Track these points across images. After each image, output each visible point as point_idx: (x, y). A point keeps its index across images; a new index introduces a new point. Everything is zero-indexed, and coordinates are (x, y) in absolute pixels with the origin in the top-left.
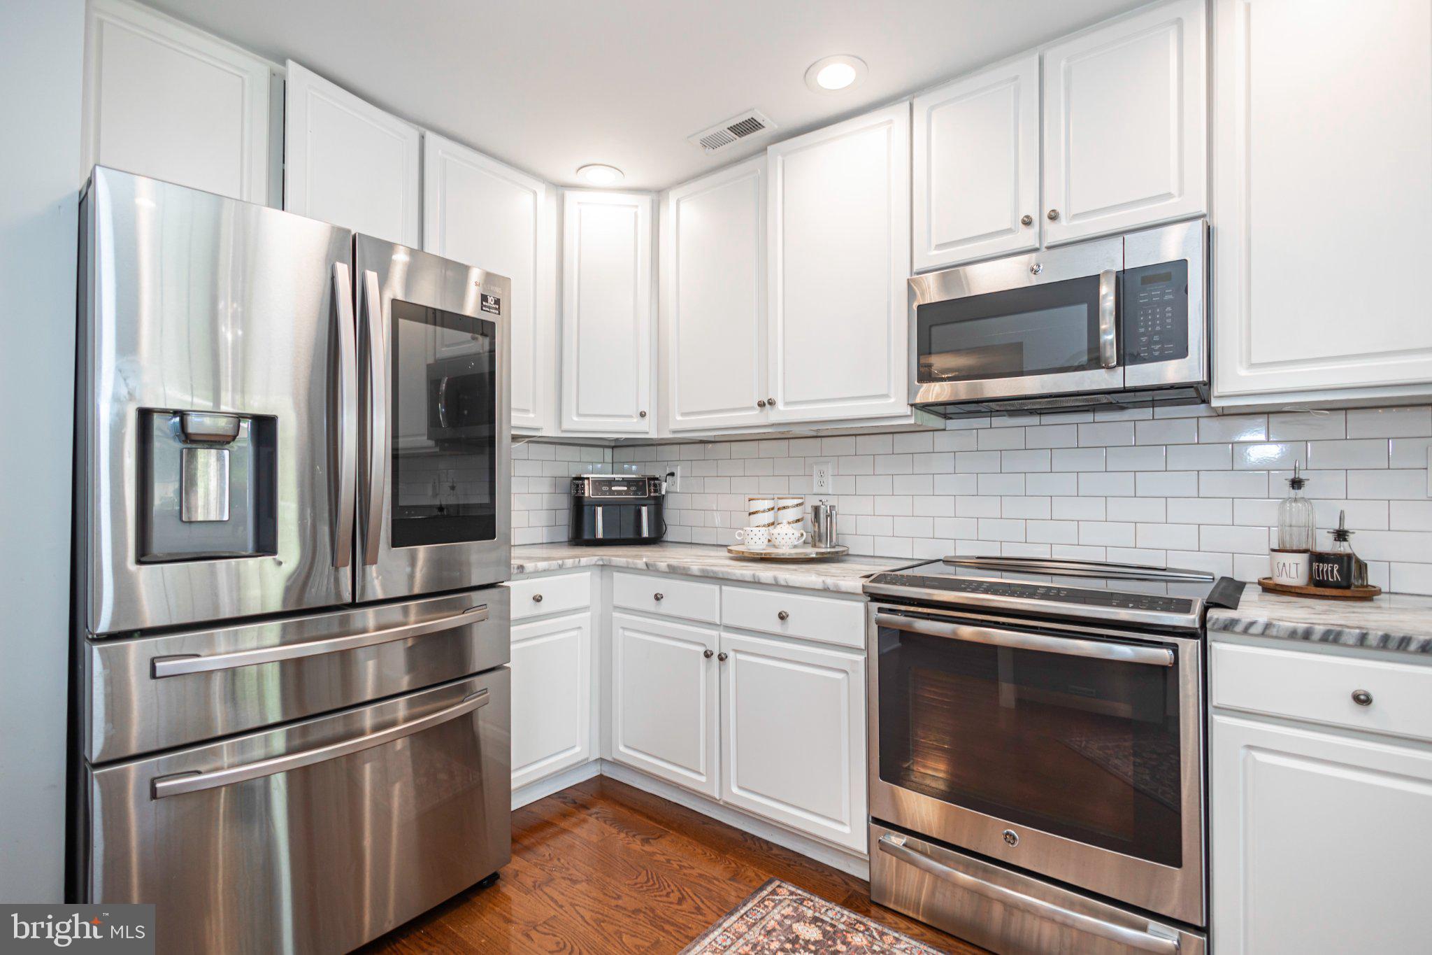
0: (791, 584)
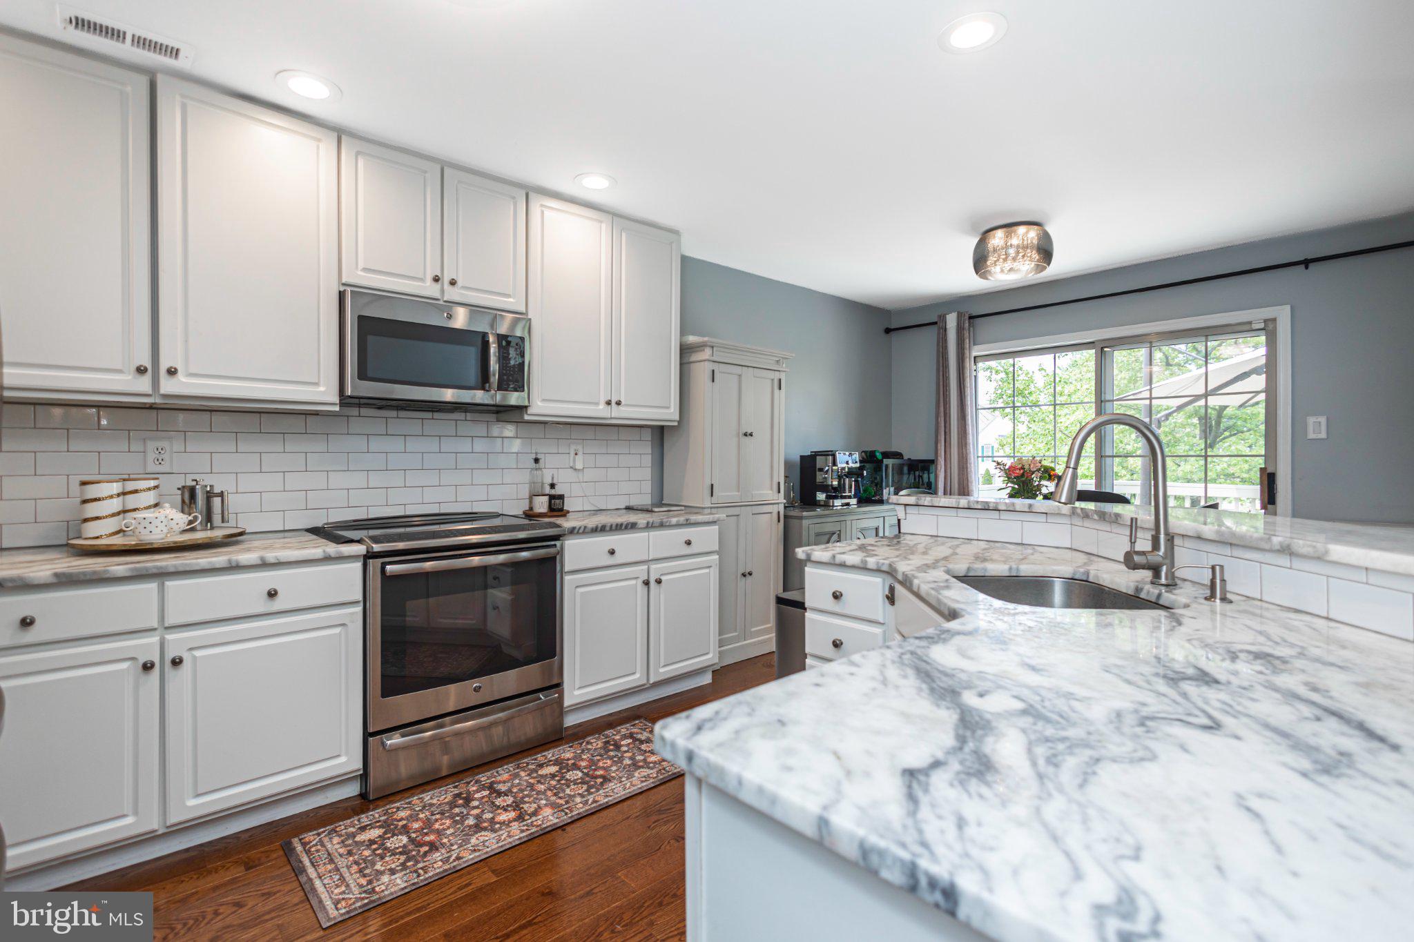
0: (282, 560)
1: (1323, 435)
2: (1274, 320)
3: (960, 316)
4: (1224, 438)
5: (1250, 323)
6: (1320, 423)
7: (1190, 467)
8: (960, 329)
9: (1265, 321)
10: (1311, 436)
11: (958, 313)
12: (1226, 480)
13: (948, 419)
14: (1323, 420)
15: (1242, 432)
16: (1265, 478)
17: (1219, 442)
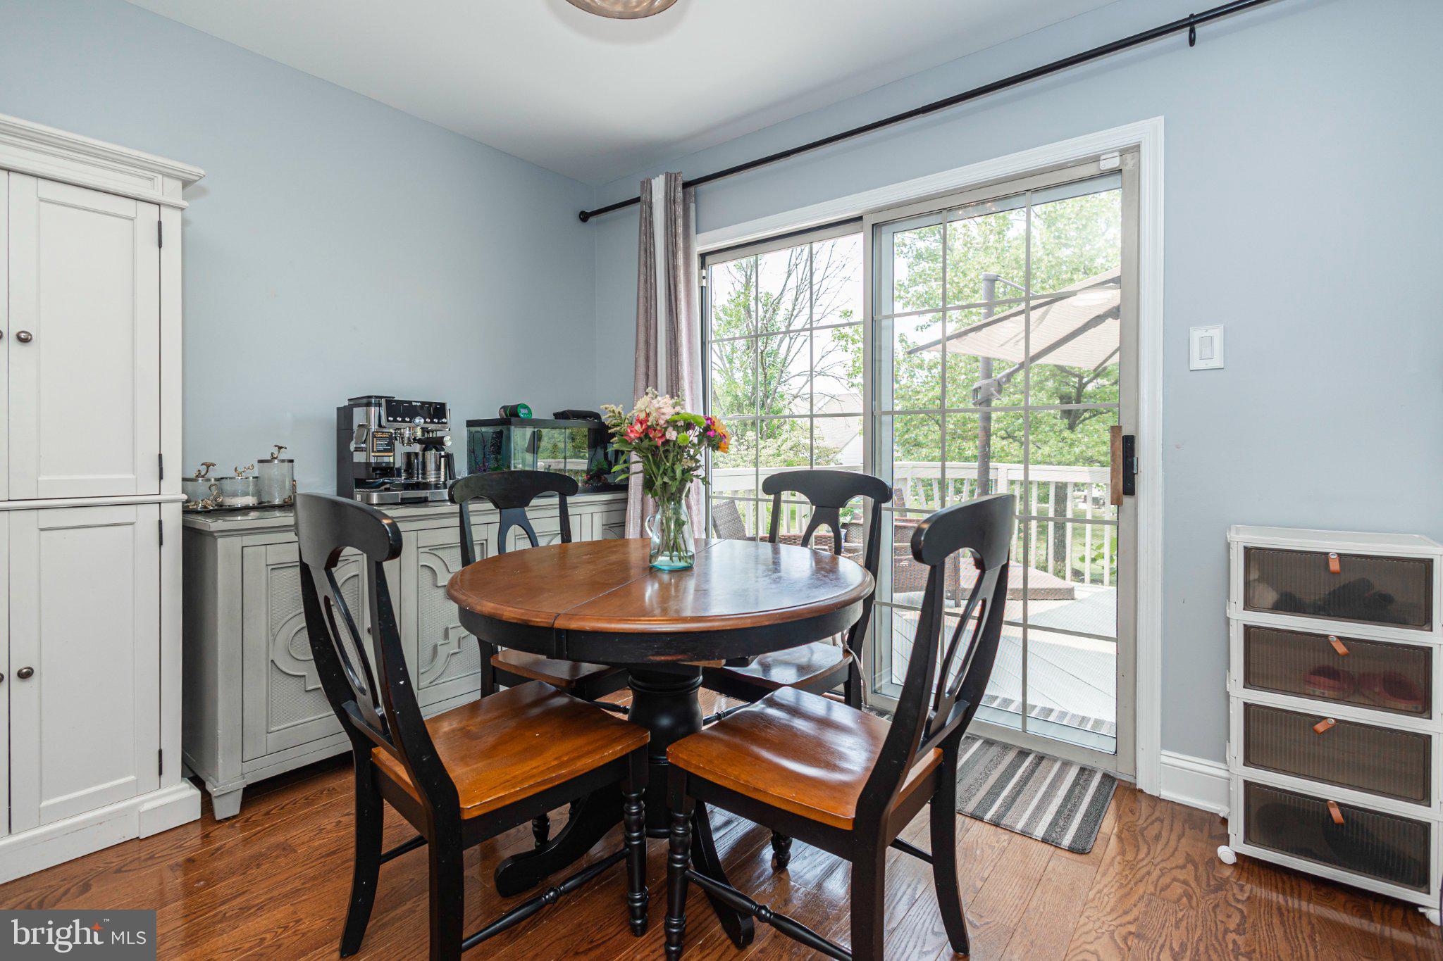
1: (1217, 362)
2: (1136, 148)
3: (670, 178)
4: (1084, 420)
5: (1096, 159)
6: (1211, 337)
7: (1048, 448)
8: (670, 201)
9: (1123, 152)
10: (1196, 364)
11: (667, 173)
12: (1084, 464)
13: (652, 353)
14: (1217, 333)
15: (1101, 413)
16: (1119, 444)
17: (1079, 423)
